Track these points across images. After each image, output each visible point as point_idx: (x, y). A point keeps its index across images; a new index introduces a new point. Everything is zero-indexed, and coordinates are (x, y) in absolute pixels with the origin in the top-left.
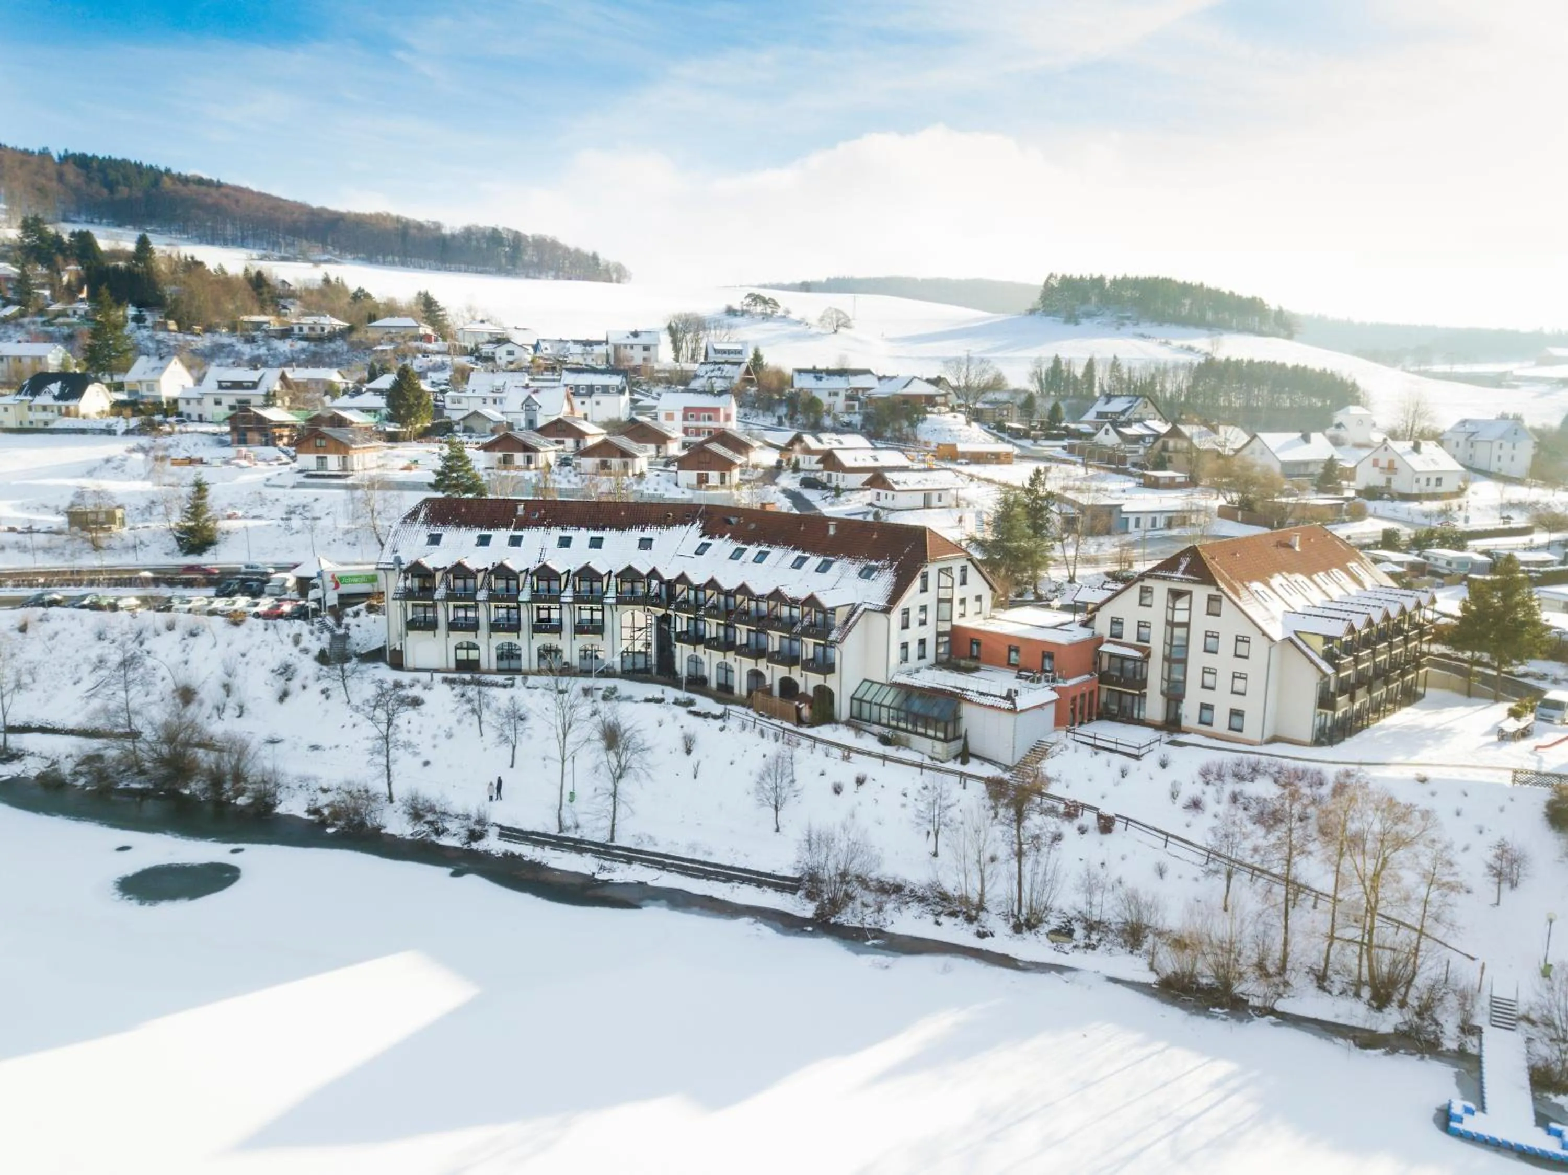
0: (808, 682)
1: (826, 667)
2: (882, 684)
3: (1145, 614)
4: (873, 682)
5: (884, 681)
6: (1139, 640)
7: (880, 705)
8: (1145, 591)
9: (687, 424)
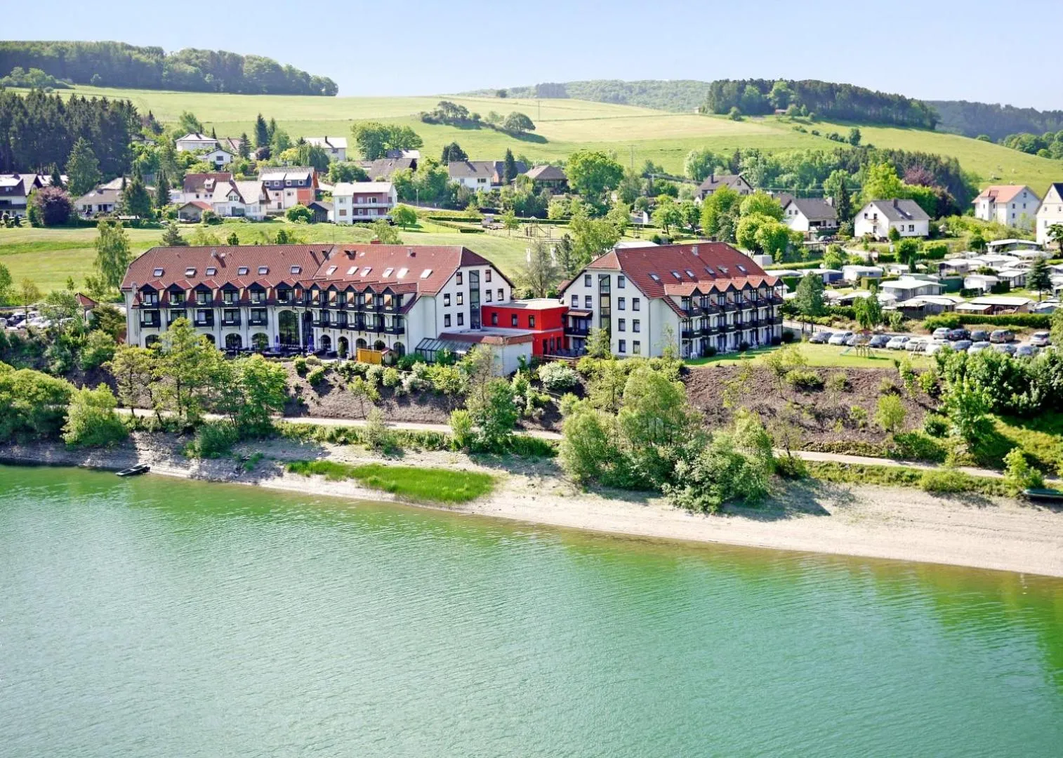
0: (390, 341)
1: (399, 331)
2: (434, 340)
3: (588, 291)
4: (429, 339)
5: (434, 337)
6: (586, 307)
7: (431, 350)
8: (588, 277)
9: (356, 205)
